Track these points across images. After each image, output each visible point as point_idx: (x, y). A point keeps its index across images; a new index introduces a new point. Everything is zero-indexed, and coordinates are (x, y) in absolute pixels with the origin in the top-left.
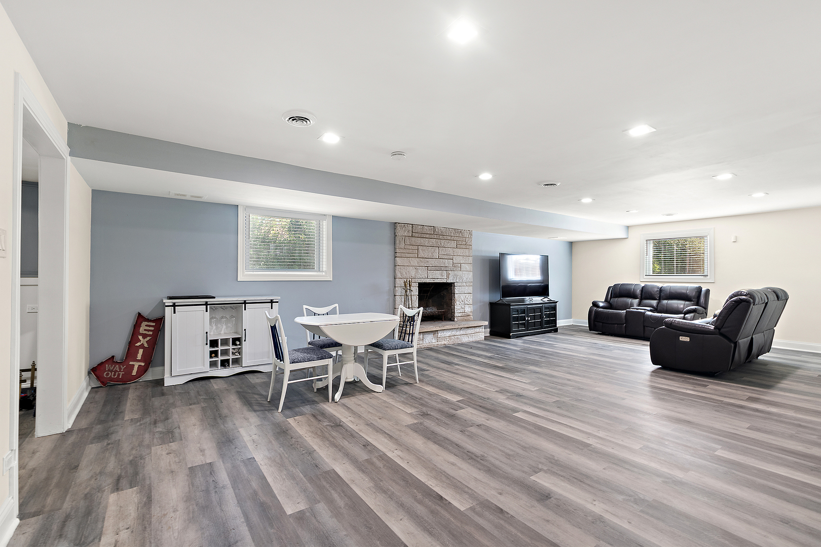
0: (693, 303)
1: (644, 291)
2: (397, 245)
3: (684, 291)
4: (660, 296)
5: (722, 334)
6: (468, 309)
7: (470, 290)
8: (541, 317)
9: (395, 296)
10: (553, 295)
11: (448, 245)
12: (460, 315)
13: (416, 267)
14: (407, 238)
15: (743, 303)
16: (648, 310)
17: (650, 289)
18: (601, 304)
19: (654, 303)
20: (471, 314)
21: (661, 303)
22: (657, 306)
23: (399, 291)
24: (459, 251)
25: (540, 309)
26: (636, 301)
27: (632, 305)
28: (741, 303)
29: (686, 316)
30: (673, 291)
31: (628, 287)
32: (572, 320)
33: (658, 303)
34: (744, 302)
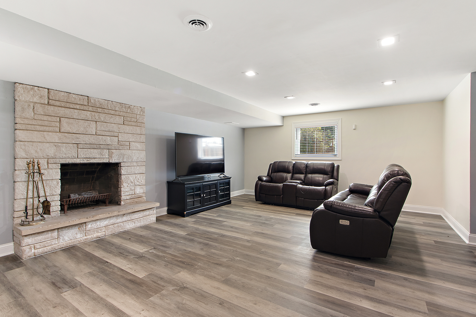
0: (330, 177)
1: (295, 167)
2: (18, 113)
3: (323, 167)
4: (306, 171)
5: (381, 218)
6: (139, 191)
7: (143, 169)
8: (216, 192)
9: (14, 182)
10: (227, 172)
11: (112, 120)
12: (128, 197)
13: (56, 145)
14: (39, 105)
15: (403, 184)
16: (299, 183)
17: (299, 166)
18: (264, 179)
19: (302, 176)
20: (144, 195)
21: (307, 177)
22: (305, 179)
23: (21, 176)
24: (127, 129)
25: (216, 185)
26: (289, 175)
27: (286, 179)
28: (401, 183)
29: (327, 187)
30: (315, 167)
31: (284, 164)
32: (244, 190)
33: (305, 177)
34: (405, 182)
